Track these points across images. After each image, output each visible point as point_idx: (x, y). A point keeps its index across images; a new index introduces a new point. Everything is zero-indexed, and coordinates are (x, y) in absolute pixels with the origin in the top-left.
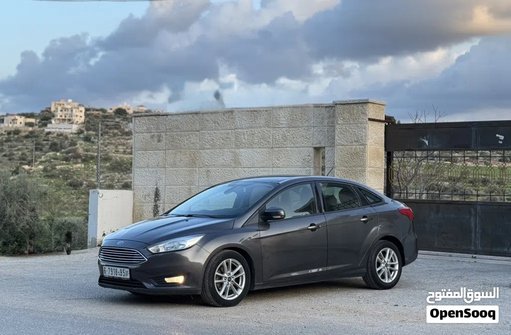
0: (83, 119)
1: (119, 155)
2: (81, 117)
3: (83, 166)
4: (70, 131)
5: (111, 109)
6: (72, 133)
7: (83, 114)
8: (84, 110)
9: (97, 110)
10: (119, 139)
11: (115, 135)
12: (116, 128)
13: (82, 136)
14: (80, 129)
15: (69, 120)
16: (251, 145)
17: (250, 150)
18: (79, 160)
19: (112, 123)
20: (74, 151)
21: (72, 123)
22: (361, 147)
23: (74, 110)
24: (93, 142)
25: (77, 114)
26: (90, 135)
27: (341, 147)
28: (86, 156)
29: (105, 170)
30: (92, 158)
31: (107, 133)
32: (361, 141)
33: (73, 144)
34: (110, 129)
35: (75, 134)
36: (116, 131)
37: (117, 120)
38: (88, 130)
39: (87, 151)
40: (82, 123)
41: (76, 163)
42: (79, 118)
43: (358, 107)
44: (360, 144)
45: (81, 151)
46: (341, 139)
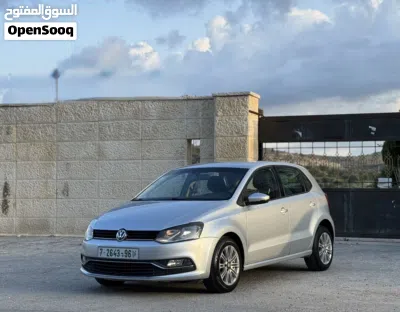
17: (117, 143)
22: (242, 138)
27: (221, 138)
32: (242, 132)
43: (238, 99)
44: (241, 135)
46: (220, 130)
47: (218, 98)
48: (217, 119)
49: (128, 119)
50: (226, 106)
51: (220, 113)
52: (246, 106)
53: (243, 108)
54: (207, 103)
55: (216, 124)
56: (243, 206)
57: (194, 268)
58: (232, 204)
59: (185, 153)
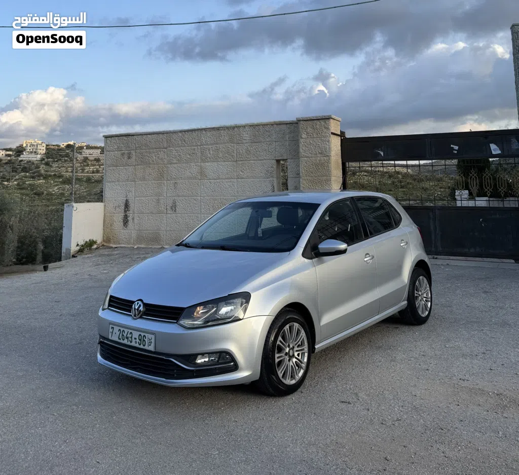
0: (44, 152)
1: (68, 174)
2: (43, 150)
3: (44, 181)
4: (35, 159)
5: (63, 145)
6: (37, 161)
7: (44, 148)
8: (45, 146)
9: (54, 146)
10: (68, 163)
11: (66, 161)
12: (66, 157)
13: (43, 162)
14: (42, 158)
15: (35, 152)
16: (216, 159)
17: (215, 164)
18: (42, 178)
19: (64, 154)
20: (38, 172)
21: (37, 154)
22: (325, 158)
23: (39, 146)
24: (51, 166)
25: (41, 148)
26: (49, 161)
27: (306, 159)
28: (46, 175)
29: (59, 183)
30: (50, 176)
31: (61, 160)
32: (325, 153)
33: (38, 167)
34: (63, 157)
35: (39, 161)
36: (66, 159)
37: (68, 151)
38: (47, 158)
39: (47, 171)
40: (44, 154)
41: (39, 180)
42: (42, 151)
43: (320, 122)
44: (324, 155)
45: (43, 172)
46: (305, 151)
47: (302, 122)
48: (302, 140)
49: (225, 143)
50: (309, 130)
51: (304, 136)
52: (328, 129)
53: (325, 130)
54: (292, 127)
55: (301, 145)
56: (311, 258)
57: (235, 368)
58: (296, 258)
59: (275, 172)
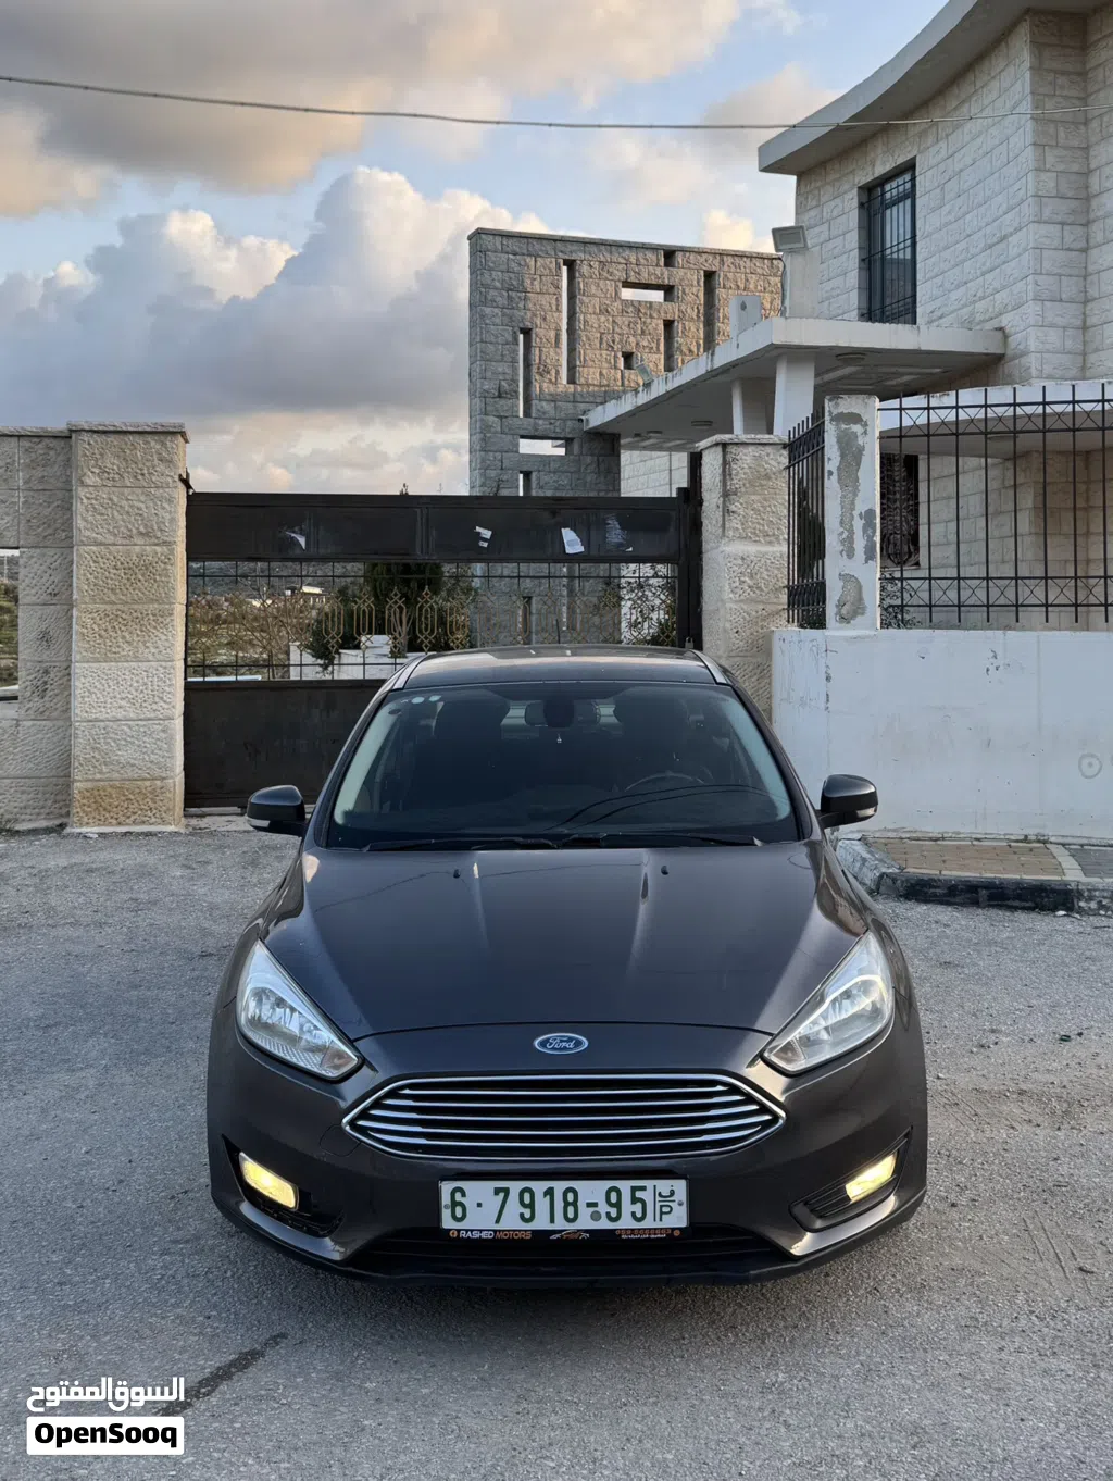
22: (158, 549)
27: (94, 548)
32: (159, 534)
43: (146, 443)
44: (154, 540)
46: (92, 526)
47: (85, 437)
48: (82, 492)
50: (111, 462)
51: (91, 479)
52: (171, 463)
53: (161, 467)
55: (79, 507)
